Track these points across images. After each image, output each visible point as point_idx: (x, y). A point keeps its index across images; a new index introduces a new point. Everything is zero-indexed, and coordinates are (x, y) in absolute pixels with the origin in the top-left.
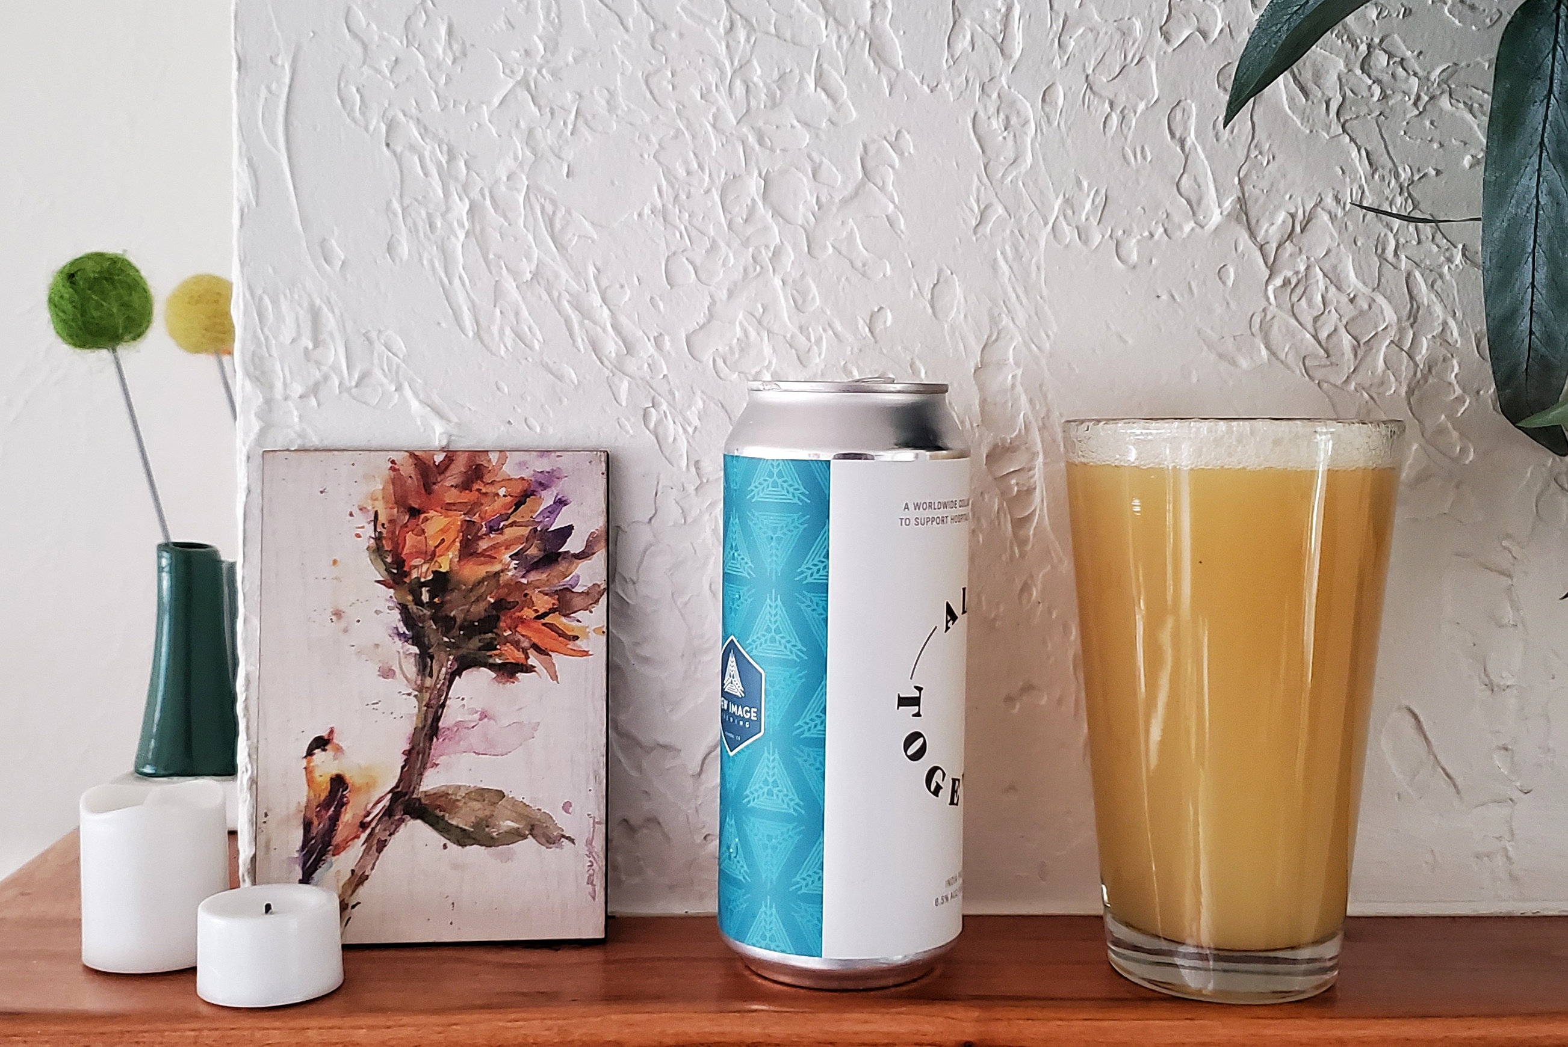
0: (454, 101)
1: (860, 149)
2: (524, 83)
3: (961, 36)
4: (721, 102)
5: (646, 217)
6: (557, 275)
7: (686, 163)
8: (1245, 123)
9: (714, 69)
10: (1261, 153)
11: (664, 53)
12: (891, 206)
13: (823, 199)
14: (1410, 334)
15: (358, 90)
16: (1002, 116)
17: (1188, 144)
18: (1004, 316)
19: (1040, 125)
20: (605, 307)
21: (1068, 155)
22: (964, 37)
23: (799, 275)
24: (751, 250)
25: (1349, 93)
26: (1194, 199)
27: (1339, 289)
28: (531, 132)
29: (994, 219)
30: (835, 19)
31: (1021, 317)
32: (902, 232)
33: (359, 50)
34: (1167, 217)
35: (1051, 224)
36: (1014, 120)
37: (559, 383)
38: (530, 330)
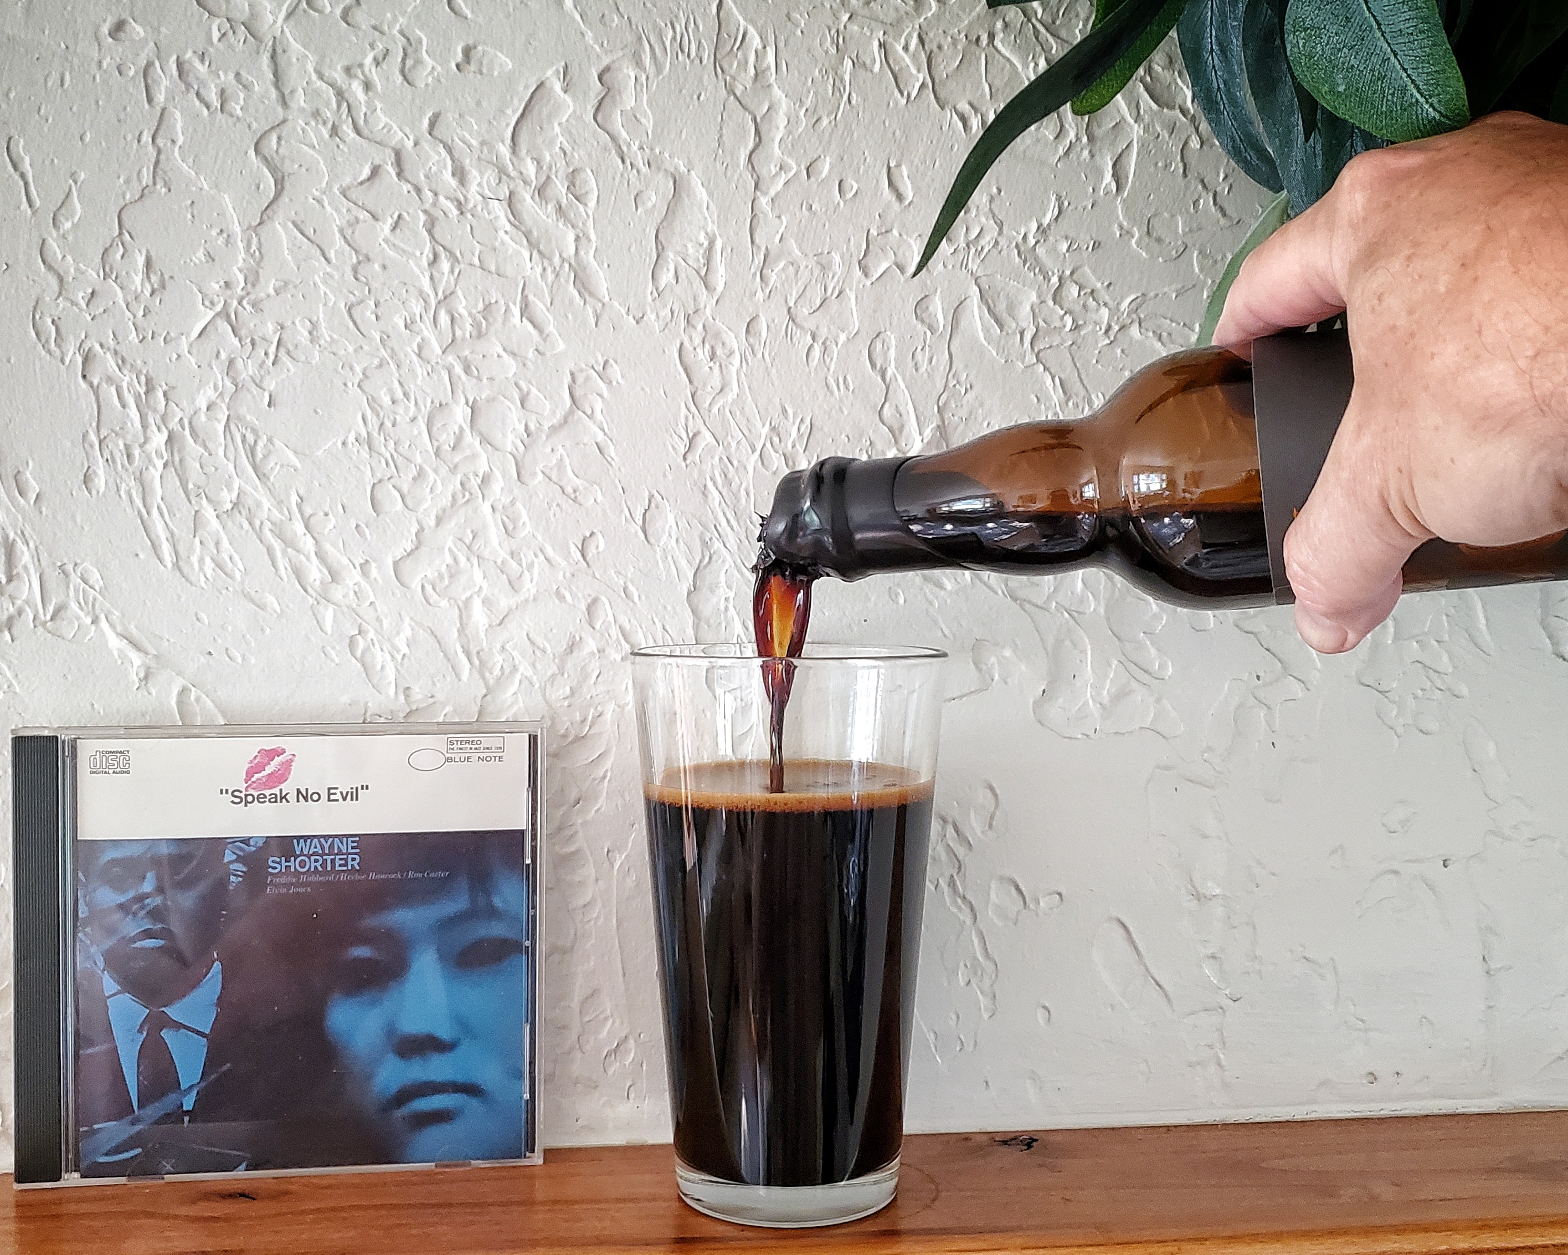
0: (153, 332)
1: (567, 379)
2: (224, 314)
3: (665, 270)
4: (426, 333)
5: (350, 445)
6: (259, 504)
7: (391, 391)
8: (943, 353)
9: (418, 301)
10: (958, 382)
11: (367, 284)
12: (600, 437)
13: (532, 427)
15: (53, 322)
16: (707, 346)
17: (889, 374)
18: (715, 540)
19: (745, 357)
20: (308, 535)
21: (773, 384)
22: (668, 269)
23: (508, 500)
24: (459, 477)
25: (1042, 323)
26: (896, 427)
28: (231, 362)
29: (703, 446)
30: (539, 251)
31: (732, 540)
32: (611, 458)
33: (54, 282)
34: (871, 443)
35: (758, 453)
36: (719, 352)
37: (261, 612)
38: (231, 558)
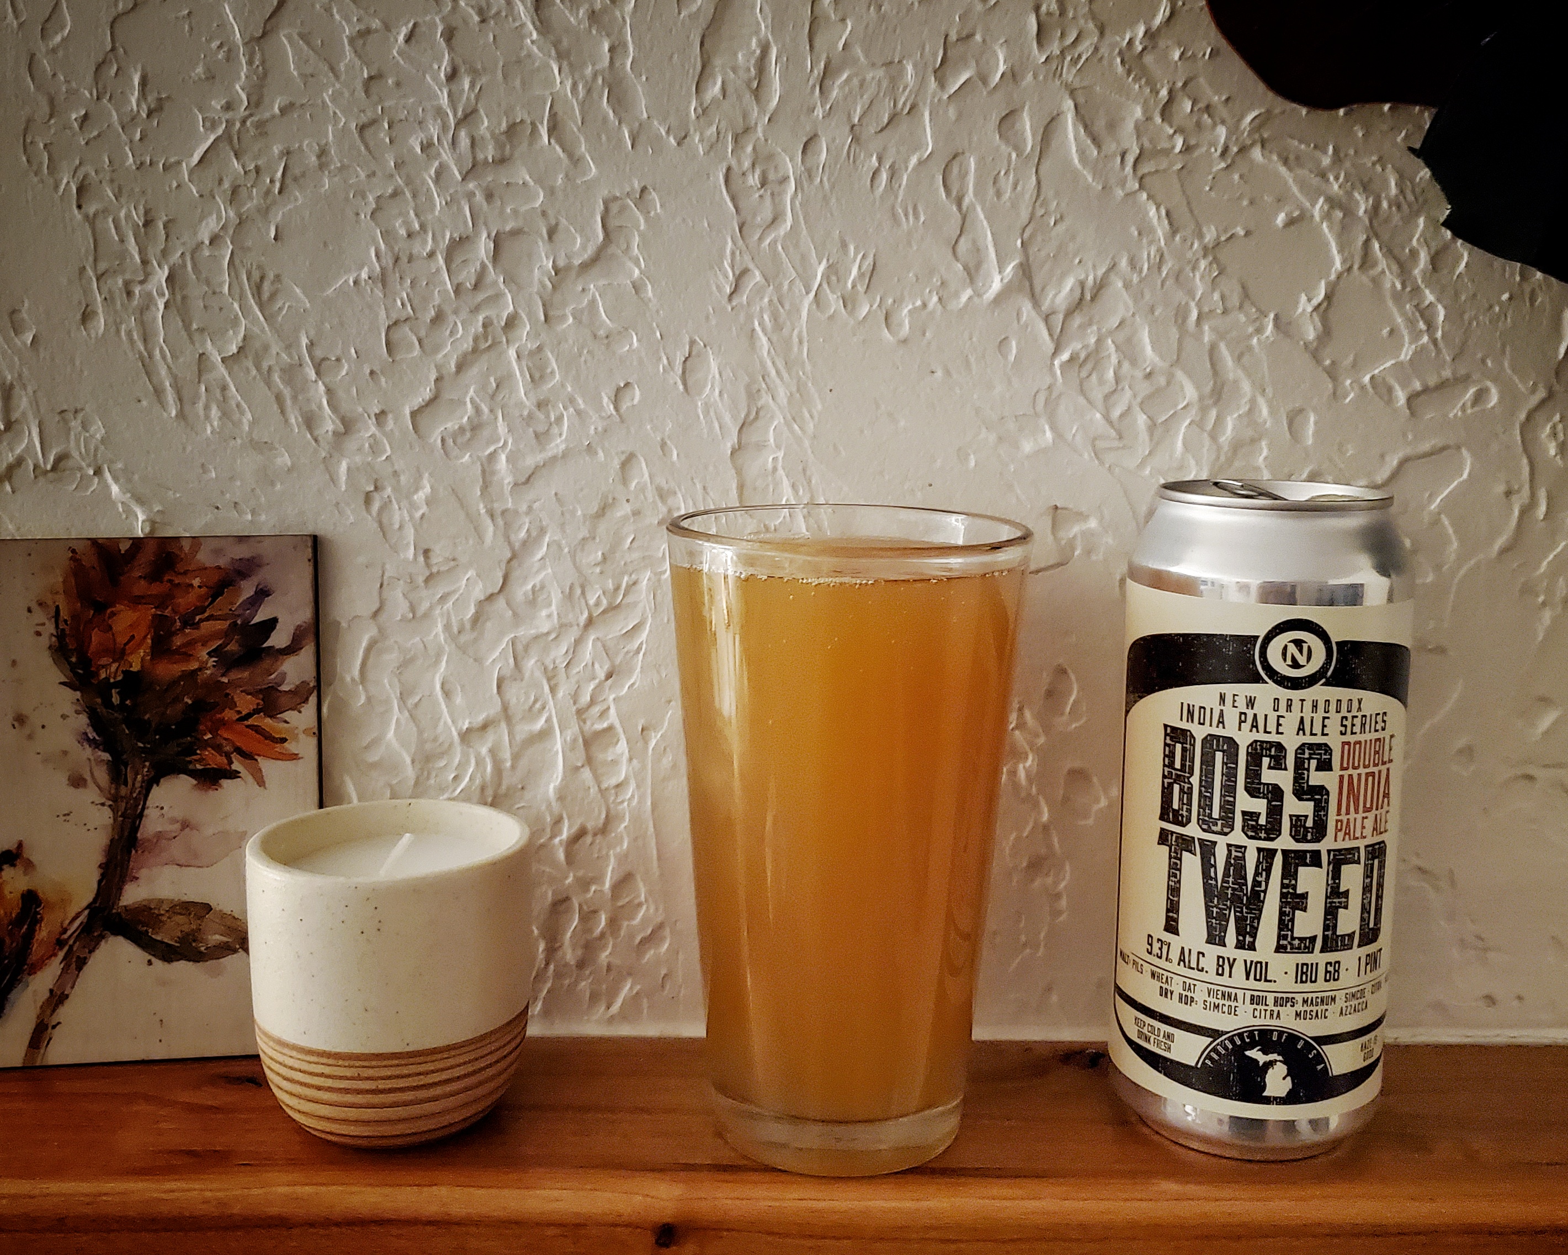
0: (152, 158)
1: (600, 209)
2: (227, 137)
3: (711, 82)
4: (444, 156)
5: (363, 284)
6: (266, 348)
7: (407, 223)
8: (1030, 177)
9: (436, 121)
10: (1046, 212)
11: (379, 102)
12: (637, 272)
13: (561, 264)
14: (1213, 413)
15: (45, 147)
16: (758, 171)
17: (966, 202)
18: (763, 392)
19: (801, 183)
20: (320, 383)
21: (832, 214)
22: (715, 83)
23: (535, 346)
24: (481, 318)
25: (1147, 144)
26: (972, 264)
27: (1134, 363)
28: (235, 190)
29: (751, 286)
30: (571, 65)
31: (782, 393)
32: (650, 300)
33: (44, 103)
34: (942, 283)
35: (813, 293)
36: (772, 176)
38: (238, 407)
